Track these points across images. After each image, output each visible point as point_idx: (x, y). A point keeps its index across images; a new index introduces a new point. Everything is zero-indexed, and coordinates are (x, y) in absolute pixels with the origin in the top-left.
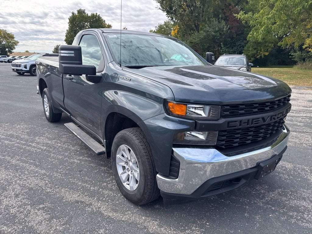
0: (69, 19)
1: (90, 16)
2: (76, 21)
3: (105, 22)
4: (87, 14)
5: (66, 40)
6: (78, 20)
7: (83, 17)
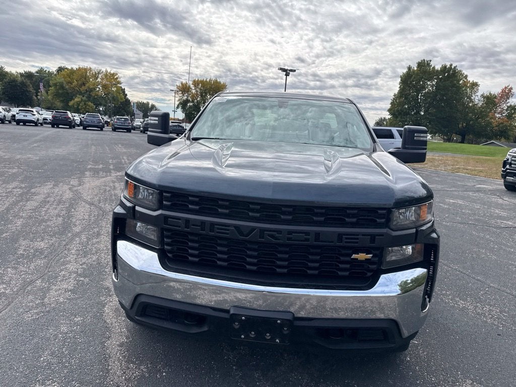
0: (401, 77)
1: (437, 71)
2: (411, 79)
3: (466, 78)
4: (434, 68)
5: (389, 110)
6: (414, 78)
7: (425, 72)
